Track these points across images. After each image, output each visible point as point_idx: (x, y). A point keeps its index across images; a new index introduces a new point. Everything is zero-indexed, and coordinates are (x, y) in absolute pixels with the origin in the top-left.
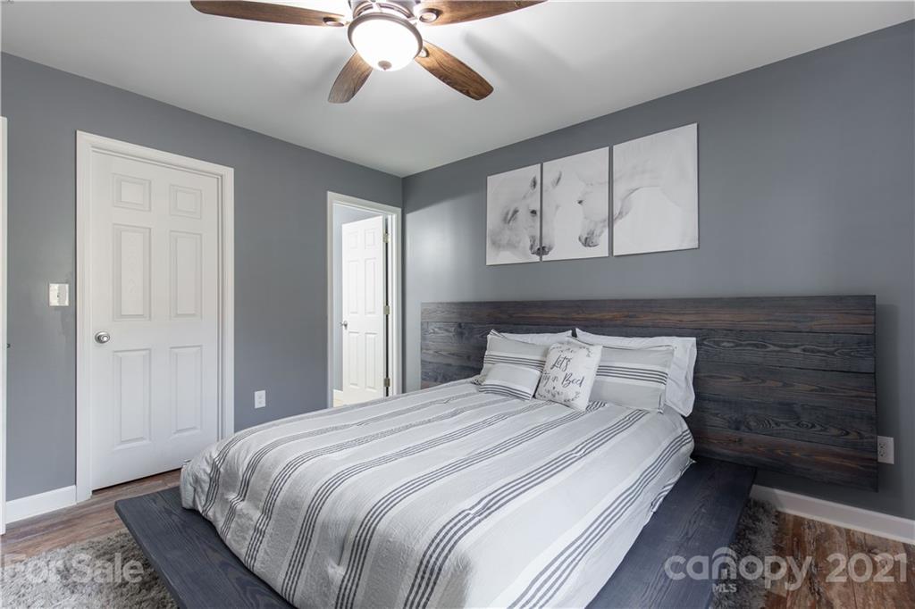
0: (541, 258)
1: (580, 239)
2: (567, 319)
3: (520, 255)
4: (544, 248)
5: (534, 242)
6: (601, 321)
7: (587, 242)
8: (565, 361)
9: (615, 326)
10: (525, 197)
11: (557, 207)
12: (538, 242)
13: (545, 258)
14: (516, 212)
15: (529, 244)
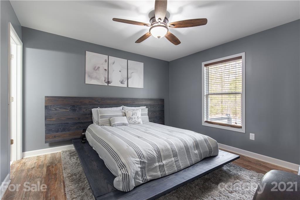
0: (108, 85)
1: (120, 81)
2: (119, 103)
3: (101, 82)
4: (109, 82)
5: (106, 79)
6: (127, 103)
7: (122, 82)
8: (135, 114)
9: (130, 105)
10: (102, 64)
11: (114, 71)
12: (107, 79)
13: (109, 85)
14: (99, 68)
15: (104, 79)
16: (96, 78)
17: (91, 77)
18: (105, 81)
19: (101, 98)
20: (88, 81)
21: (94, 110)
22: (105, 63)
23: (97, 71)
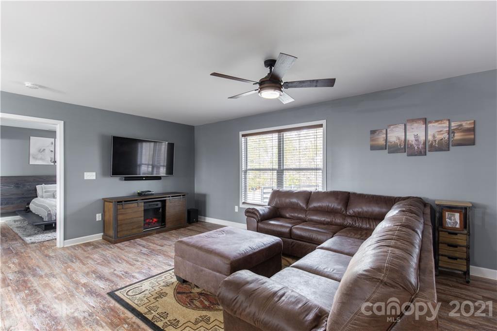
10: (48, 146)
12: (53, 160)
14: (44, 150)
15: (50, 160)
16: (41, 159)
17: (35, 158)
18: (51, 161)
19: (46, 176)
20: (32, 162)
21: (38, 187)
22: (51, 145)
23: (42, 153)
